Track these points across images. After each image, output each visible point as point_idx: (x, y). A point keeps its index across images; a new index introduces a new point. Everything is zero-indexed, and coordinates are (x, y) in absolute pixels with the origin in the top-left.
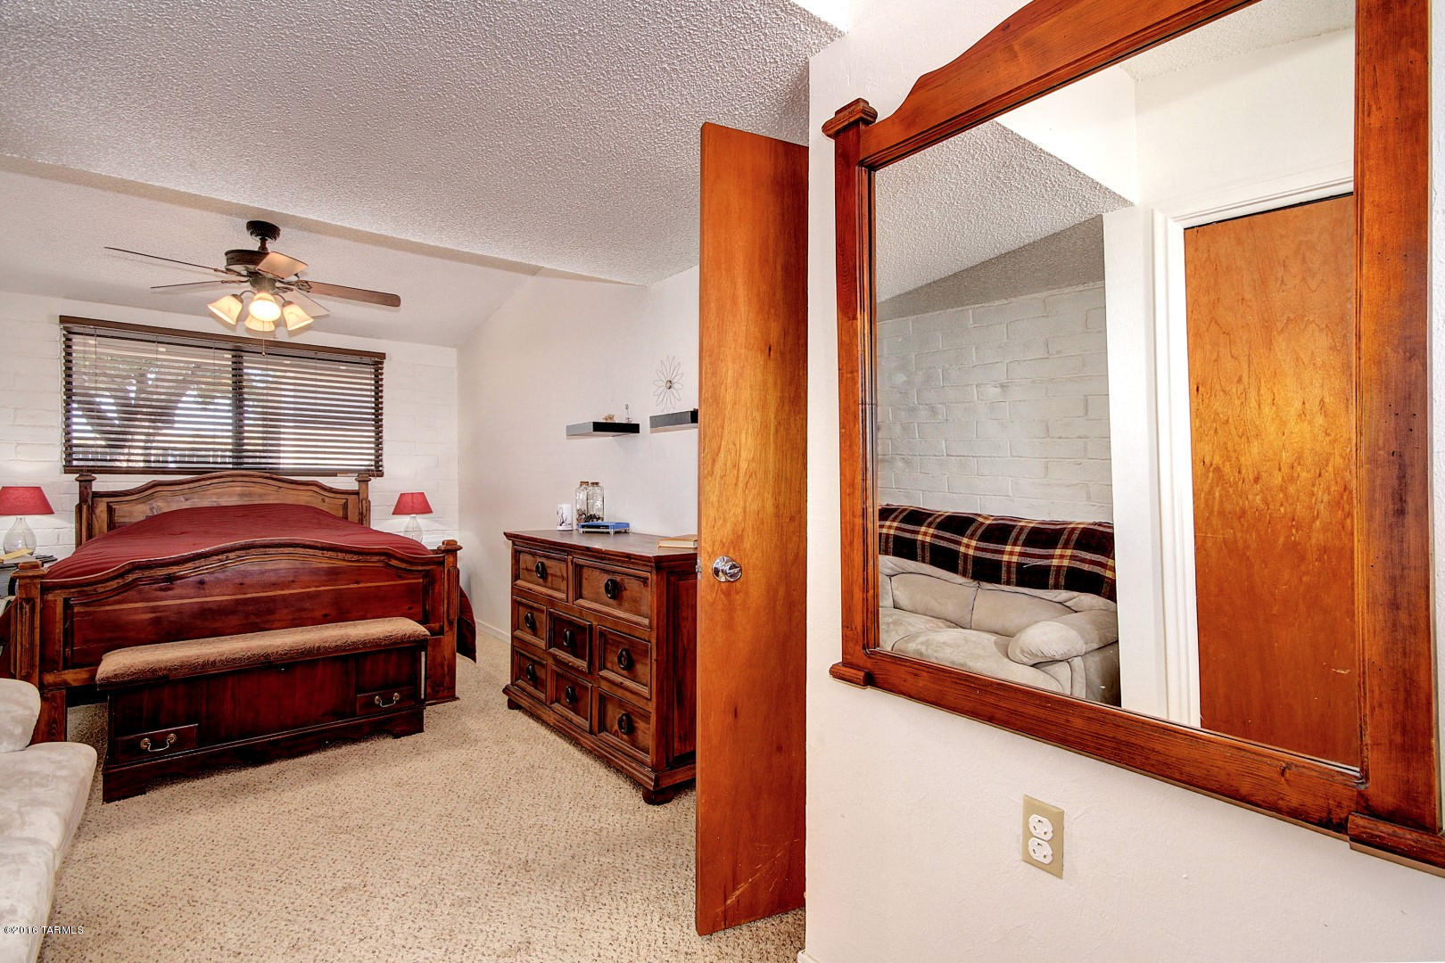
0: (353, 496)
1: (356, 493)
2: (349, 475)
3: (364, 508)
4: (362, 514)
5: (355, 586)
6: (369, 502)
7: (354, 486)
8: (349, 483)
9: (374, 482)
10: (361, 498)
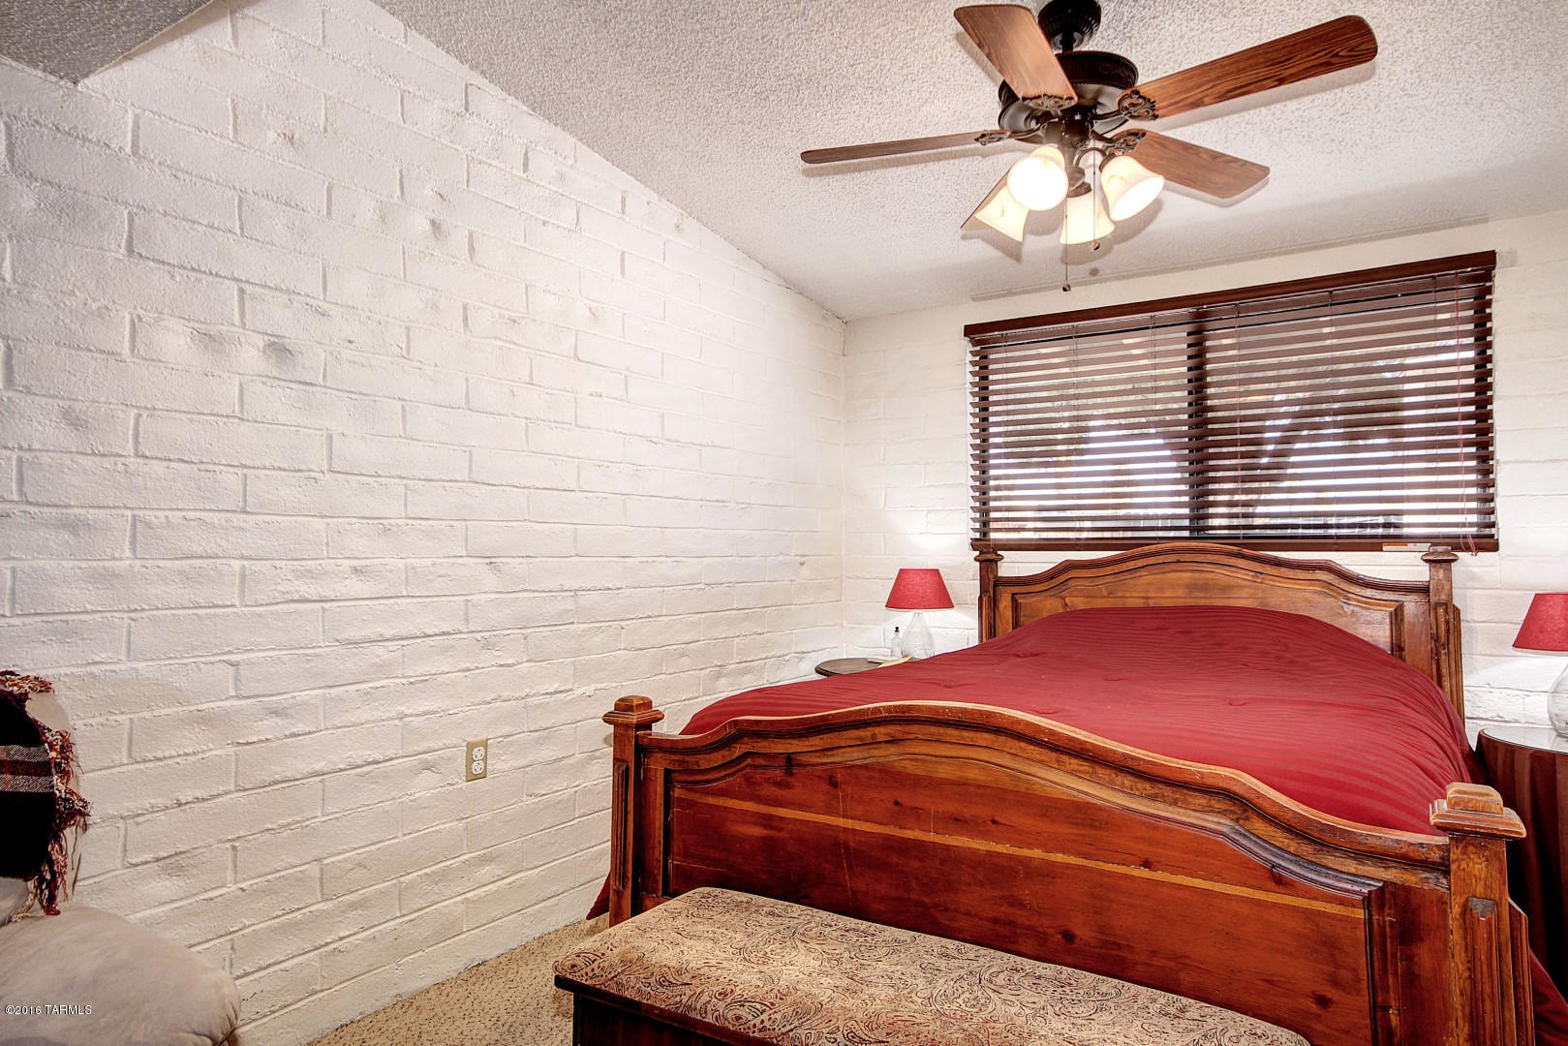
0: (1413, 597)
1: (1423, 590)
2: (1411, 546)
3: (1443, 626)
4: (1437, 640)
5: (1143, 873)
6: (1457, 611)
7: (1420, 573)
8: (1402, 565)
9: (1467, 563)
10: (1433, 599)
